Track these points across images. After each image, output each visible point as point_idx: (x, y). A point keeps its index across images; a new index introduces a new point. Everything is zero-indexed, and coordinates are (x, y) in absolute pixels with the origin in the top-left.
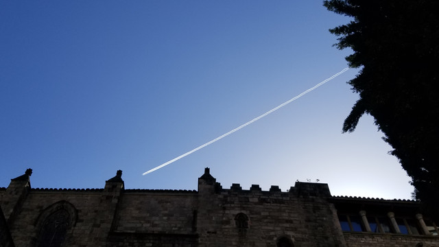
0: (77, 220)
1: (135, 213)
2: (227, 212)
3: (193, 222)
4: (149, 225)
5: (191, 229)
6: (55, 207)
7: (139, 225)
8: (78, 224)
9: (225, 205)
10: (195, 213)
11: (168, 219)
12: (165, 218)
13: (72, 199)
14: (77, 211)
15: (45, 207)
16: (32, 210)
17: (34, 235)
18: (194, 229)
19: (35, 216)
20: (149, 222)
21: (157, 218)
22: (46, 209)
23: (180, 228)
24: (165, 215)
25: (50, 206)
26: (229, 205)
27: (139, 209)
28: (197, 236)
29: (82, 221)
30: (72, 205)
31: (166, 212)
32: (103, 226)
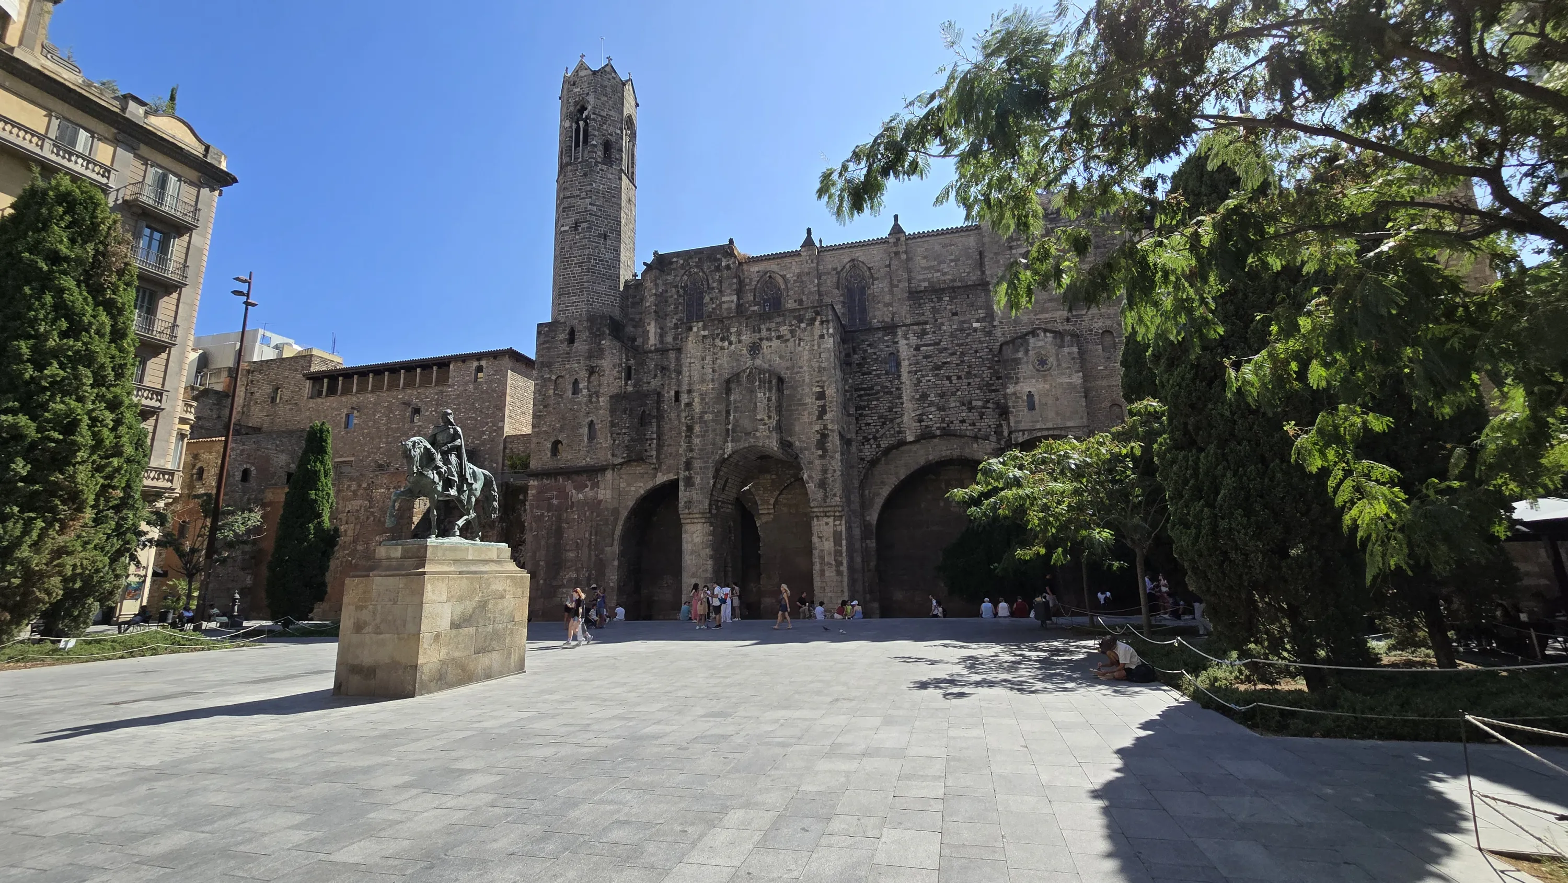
0: (874, 279)
1: (923, 263)
2: (1014, 251)
3: (981, 264)
4: (938, 274)
5: (979, 273)
6: (848, 266)
7: (930, 276)
8: (876, 282)
9: (1012, 244)
10: (981, 254)
11: (956, 265)
12: (953, 264)
13: (859, 254)
14: (869, 269)
15: (839, 269)
16: (829, 273)
17: (842, 299)
18: (983, 273)
19: (835, 279)
20: (938, 271)
21: (946, 265)
22: (842, 270)
23: (969, 273)
24: (952, 261)
25: (844, 267)
26: (1015, 243)
27: (925, 257)
28: (988, 284)
29: (877, 279)
30: (863, 263)
31: (953, 257)
32: (901, 285)
